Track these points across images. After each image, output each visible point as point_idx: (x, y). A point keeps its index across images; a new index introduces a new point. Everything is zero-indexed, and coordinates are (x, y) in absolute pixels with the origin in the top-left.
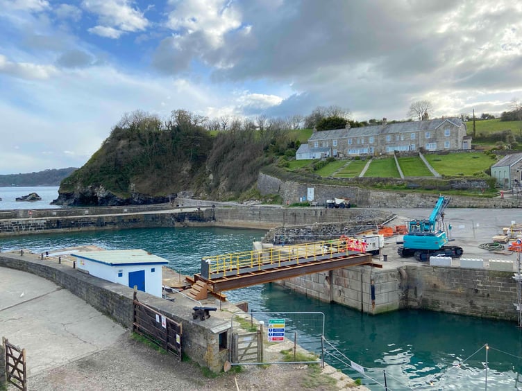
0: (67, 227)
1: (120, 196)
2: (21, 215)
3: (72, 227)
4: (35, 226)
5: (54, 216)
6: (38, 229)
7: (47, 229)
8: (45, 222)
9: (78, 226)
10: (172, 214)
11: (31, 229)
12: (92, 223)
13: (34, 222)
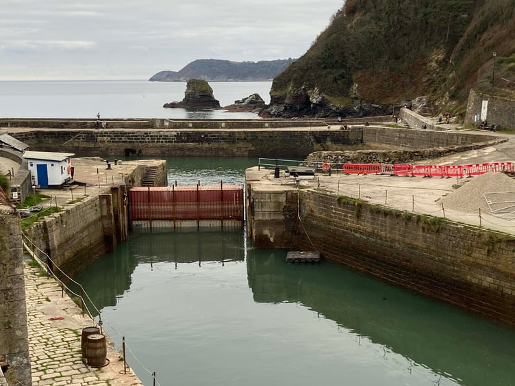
0: (196, 142)
1: (336, 103)
2: (158, 124)
3: (202, 142)
4: (166, 137)
5: (189, 128)
6: (169, 142)
7: (178, 142)
8: (175, 134)
9: (208, 141)
10: (313, 132)
11: (162, 142)
12: (223, 139)
13: (166, 134)
